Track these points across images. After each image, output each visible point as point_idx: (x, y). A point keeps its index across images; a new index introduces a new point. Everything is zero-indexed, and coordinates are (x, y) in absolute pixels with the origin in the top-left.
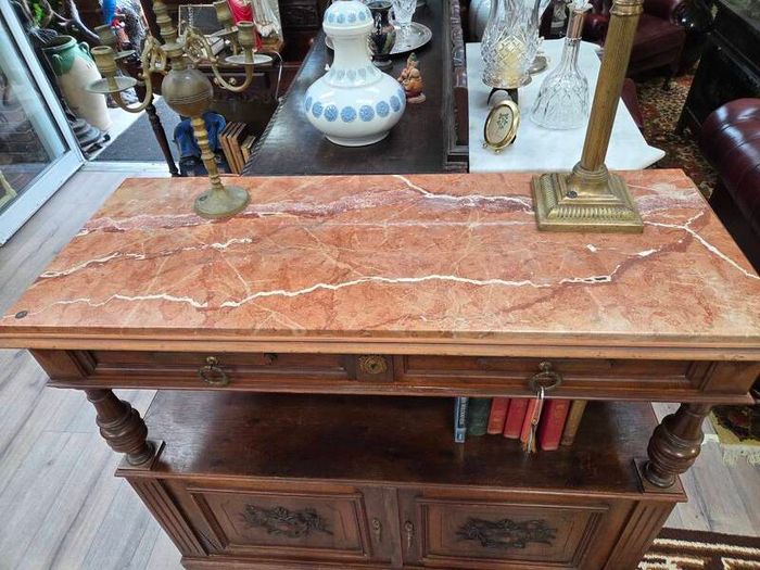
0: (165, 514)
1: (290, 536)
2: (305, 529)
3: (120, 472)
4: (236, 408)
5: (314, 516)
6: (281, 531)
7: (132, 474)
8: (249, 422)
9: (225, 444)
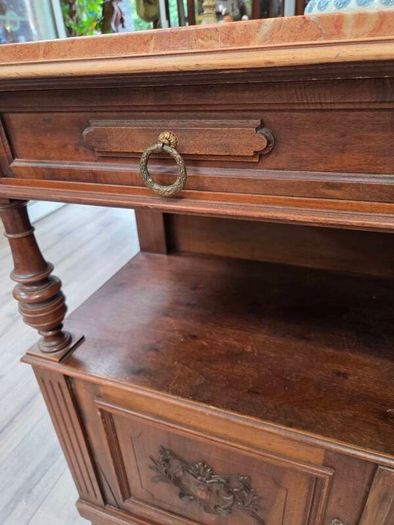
0: (68, 432)
1: (207, 509)
2: (228, 504)
3: (28, 358)
4: (172, 321)
5: (247, 488)
6: (196, 498)
7: (40, 362)
8: (185, 337)
9: (152, 353)
